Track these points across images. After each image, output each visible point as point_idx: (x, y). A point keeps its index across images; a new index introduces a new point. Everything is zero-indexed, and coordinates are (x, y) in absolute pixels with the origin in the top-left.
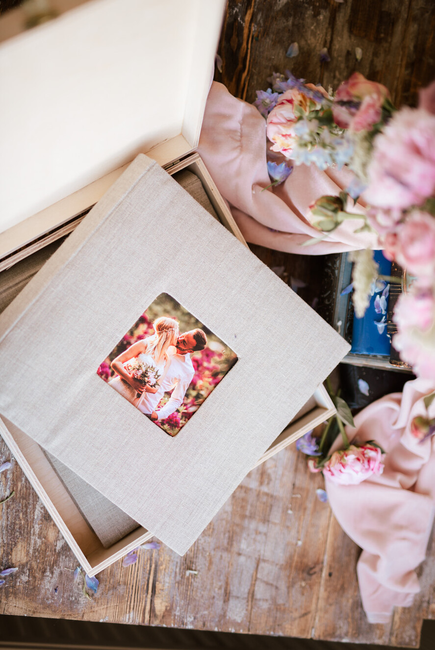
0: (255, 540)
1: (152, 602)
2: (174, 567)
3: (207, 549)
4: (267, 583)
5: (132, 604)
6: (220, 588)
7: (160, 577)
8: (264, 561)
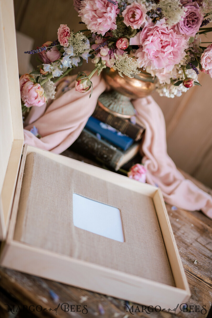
0: (186, 236)
1: (205, 282)
2: (191, 266)
3: (186, 252)
4: (208, 244)
5: (205, 290)
6: (206, 258)
7: (193, 273)
8: (197, 239)
